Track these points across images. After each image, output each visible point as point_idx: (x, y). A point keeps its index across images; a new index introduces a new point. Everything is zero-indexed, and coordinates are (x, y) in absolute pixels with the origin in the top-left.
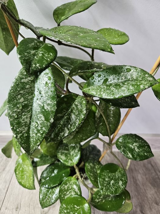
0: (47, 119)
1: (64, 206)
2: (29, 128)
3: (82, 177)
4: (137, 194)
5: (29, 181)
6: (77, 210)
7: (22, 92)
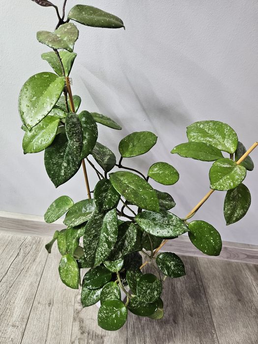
0: (109, 247)
1: (104, 307)
2: (96, 251)
3: (121, 281)
4: (172, 303)
5: (73, 281)
6: (115, 312)
7: (94, 226)
